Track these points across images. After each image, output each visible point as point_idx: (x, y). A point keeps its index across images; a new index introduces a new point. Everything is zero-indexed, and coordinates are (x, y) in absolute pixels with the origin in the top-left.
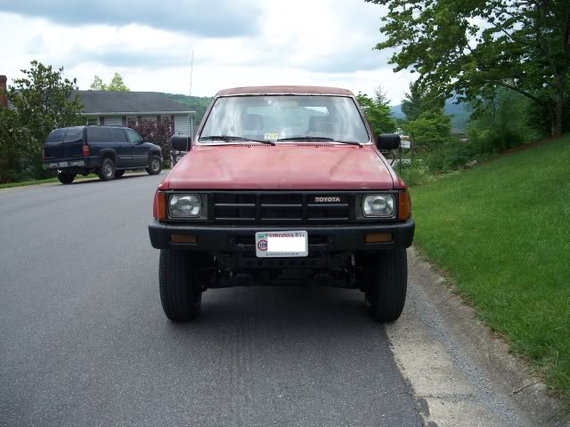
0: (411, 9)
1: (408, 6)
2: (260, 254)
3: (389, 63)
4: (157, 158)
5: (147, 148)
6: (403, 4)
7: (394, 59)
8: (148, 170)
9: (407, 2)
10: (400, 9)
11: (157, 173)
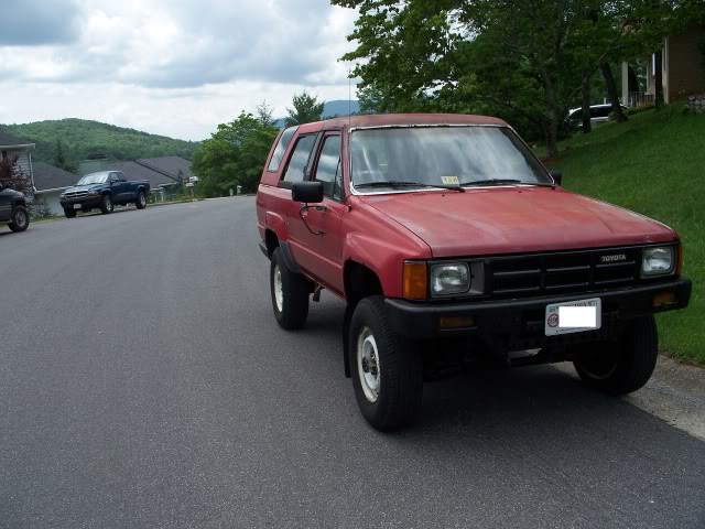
0: (385, 11)
1: (382, 8)
2: (549, 331)
3: (351, 77)
4: (22, 210)
5: (9, 198)
6: (376, 5)
7: (357, 72)
8: (11, 226)
9: (381, 4)
10: (372, 12)
11: (23, 229)
